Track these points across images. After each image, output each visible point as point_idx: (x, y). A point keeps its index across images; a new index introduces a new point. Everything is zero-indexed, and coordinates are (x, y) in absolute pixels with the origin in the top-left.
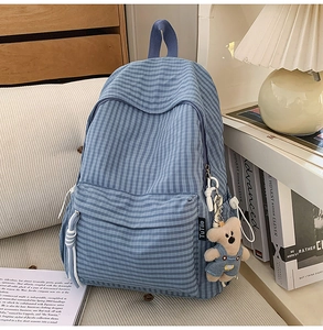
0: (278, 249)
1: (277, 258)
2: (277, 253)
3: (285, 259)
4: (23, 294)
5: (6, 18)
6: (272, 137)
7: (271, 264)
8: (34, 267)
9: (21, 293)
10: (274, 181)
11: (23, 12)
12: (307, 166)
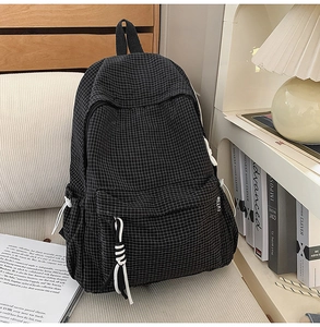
1: (300, 256)
2: (301, 251)
3: (308, 258)
6: (280, 143)
8: (48, 240)
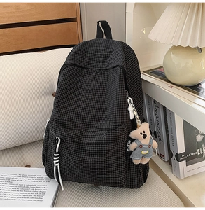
0: (174, 154)
1: (174, 160)
2: (174, 157)
3: (178, 160)
4: (21, 183)
5: (8, 13)
6: (171, 87)
7: (170, 162)
8: (28, 166)
9: (20, 182)
10: (172, 114)
11: (18, 9)
12: (194, 106)
